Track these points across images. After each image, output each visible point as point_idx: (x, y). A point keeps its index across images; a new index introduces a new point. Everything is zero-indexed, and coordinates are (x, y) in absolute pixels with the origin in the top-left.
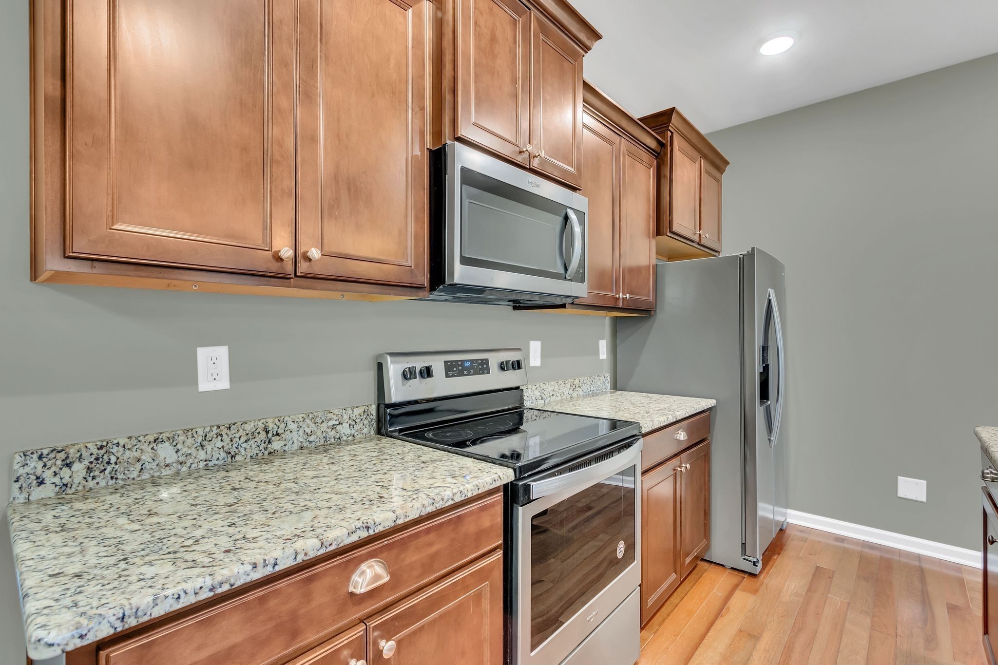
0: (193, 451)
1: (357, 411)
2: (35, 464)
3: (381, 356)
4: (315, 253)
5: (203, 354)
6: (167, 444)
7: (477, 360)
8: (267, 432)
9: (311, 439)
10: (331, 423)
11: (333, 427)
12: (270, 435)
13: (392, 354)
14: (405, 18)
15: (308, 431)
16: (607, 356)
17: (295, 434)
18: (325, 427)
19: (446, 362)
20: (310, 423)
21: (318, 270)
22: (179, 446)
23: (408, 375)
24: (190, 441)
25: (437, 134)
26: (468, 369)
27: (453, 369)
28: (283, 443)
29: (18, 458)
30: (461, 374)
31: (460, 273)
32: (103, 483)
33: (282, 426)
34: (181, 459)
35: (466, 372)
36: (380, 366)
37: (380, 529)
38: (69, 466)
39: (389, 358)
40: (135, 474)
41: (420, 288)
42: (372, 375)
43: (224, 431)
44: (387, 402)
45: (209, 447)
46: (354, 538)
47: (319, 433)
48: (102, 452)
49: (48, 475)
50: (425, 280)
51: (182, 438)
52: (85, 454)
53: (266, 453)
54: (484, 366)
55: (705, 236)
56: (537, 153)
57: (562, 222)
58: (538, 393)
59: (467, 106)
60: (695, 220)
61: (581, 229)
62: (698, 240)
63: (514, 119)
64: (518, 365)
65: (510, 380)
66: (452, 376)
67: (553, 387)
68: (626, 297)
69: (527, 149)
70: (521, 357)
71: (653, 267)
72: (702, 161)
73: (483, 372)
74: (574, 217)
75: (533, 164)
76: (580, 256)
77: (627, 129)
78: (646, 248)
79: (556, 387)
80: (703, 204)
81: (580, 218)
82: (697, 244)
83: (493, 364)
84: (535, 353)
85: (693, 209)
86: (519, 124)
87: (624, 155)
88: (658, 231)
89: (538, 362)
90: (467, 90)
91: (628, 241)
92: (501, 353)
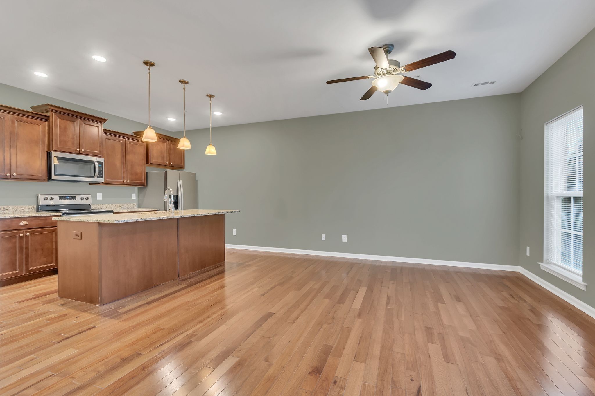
1: (30, 207)
3: (38, 194)
4: (15, 174)
7: (71, 197)
8: (4, 209)
9: (17, 211)
10: (22, 208)
11: (23, 209)
12: (5, 209)
13: (40, 194)
14: (39, 127)
15: (16, 209)
16: (136, 198)
17: (12, 210)
19: (59, 197)
20: (16, 208)
21: (16, 177)
23: (46, 199)
25: (49, 149)
27: (61, 198)
30: (65, 199)
31: (54, 177)
33: (8, 208)
35: (67, 199)
36: (37, 197)
39: (40, 195)
41: (44, 180)
42: (35, 199)
44: (39, 205)
47: (19, 210)
50: (44, 178)
53: (4, 213)
54: (74, 198)
55: (172, 164)
56: (82, 150)
57: (93, 165)
58: (99, 207)
59: (56, 143)
60: (165, 159)
61: (101, 166)
62: (168, 165)
63: (73, 144)
64: (88, 198)
65: (84, 202)
66: (62, 200)
67: (107, 206)
68: (128, 181)
69: (78, 150)
70: (89, 196)
71: (144, 173)
72: (170, 142)
73: (73, 200)
74: (96, 163)
75: (81, 152)
76: (99, 172)
77: (128, 137)
78: (140, 168)
79: (108, 206)
80: (171, 154)
81: (100, 163)
82: (168, 166)
83: (78, 198)
84: (99, 196)
85: (164, 156)
86: (75, 144)
87: (127, 144)
88: (147, 163)
89: (101, 199)
90: (56, 140)
91: (129, 167)
92: (81, 195)
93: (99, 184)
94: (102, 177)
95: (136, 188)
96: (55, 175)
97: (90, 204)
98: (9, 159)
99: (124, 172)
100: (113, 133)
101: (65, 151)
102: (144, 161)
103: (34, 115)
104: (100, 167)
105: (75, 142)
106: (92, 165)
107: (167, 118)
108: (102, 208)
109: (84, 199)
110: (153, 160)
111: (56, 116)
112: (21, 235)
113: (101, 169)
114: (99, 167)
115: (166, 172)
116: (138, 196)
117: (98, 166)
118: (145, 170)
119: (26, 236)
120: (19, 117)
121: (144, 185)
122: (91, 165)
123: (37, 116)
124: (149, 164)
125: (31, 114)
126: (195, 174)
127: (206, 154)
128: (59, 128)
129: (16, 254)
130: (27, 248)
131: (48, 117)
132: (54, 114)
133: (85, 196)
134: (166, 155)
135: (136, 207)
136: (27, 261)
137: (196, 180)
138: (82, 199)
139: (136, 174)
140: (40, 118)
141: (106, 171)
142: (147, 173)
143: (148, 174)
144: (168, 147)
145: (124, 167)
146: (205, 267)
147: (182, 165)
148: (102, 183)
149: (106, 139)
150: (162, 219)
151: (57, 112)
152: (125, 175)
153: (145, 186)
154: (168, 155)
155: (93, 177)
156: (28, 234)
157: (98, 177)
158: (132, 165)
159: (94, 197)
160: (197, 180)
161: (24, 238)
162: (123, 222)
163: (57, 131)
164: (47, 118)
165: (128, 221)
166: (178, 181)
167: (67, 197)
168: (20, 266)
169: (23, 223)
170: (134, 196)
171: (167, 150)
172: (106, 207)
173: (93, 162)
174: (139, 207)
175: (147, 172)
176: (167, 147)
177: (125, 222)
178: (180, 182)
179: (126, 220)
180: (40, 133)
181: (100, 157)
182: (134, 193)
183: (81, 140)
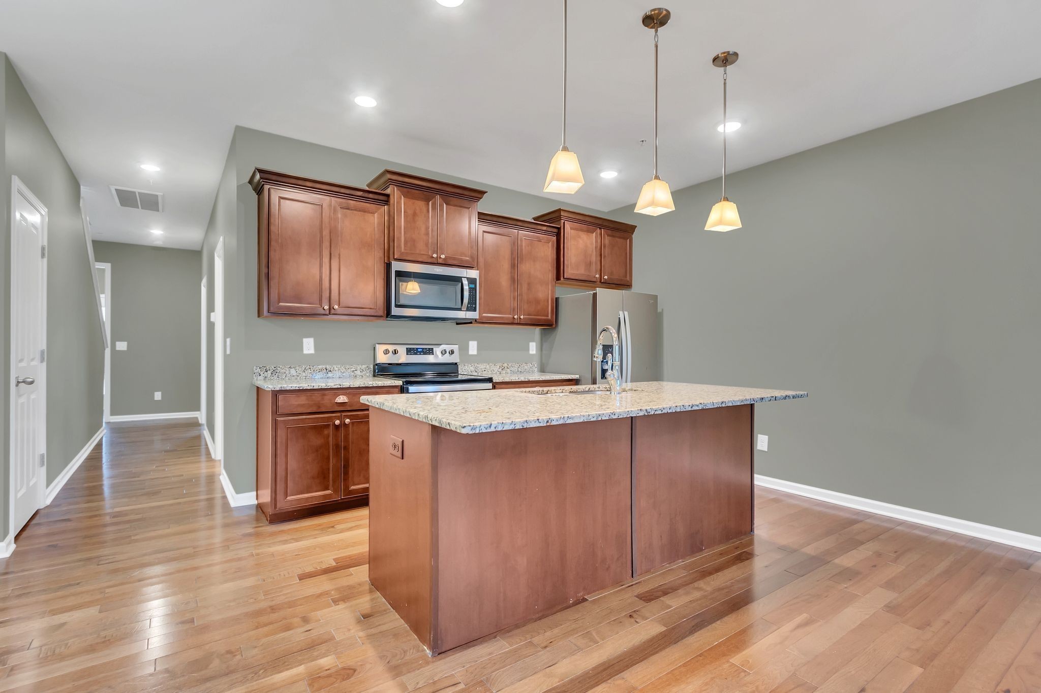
0: (301, 372)
1: (364, 366)
2: (259, 370)
3: (374, 344)
4: (337, 306)
5: (305, 341)
6: (293, 369)
7: (426, 349)
9: (344, 374)
10: (352, 370)
11: (353, 371)
12: (328, 371)
13: (378, 344)
14: (375, 217)
16: (536, 352)
17: (337, 371)
18: (349, 371)
19: (407, 348)
21: (338, 312)
22: (297, 370)
23: (386, 352)
24: (300, 369)
25: (388, 257)
26: (419, 352)
27: (409, 351)
28: (332, 375)
29: (255, 367)
30: (416, 354)
31: (395, 311)
32: (275, 378)
34: (298, 375)
35: (418, 353)
36: (374, 348)
37: (344, 387)
38: (267, 371)
39: (377, 345)
40: (284, 377)
41: (381, 316)
42: (371, 353)
43: (312, 367)
44: (377, 363)
45: (306, 372)
46: (336, 387)
48: (275, 369)
49: (261, 373)
50: (381, 313)
51: (298, 368)
52: (271, 369)
54: (430, 352)
55: (606, 277)
56: (442, 256)
57: (460, 284)
58: (472, 369)
59: (399, 246)
60: (593, 267)
61: (473, 286)
62: (599, 281)
63: (427, 245)
64: (452, 352)
65: (447, 359)
66: (411, 354)
67: (485, 367)
68: (522, 317)
69: (435, 256)
70: (455, 348)
71: (552, 300)
72: (602, 230)
73: (429, 354)
74: (465, 282)
75: (440, 261)
76: (469, 299)
77: (524, 225)
78: (545, 291)
79: (488, 366)
80: (605, 257)
81: (472, 281)
82: (598, 283)
83: (438, 350)
84: (473, 348)
85: (590, 262)
86: (430, 246)
87: (521, 240)
88: (558, 278)
89: (475, 352)
90: (399, 239)
91: (525, 287)
92: (442, 346)
93: (471, 323)
94: (475, 310)
95: (537, 330)
96: (397, 306)
97: (456, 364)
98: (328, 278)
99: (514, 298)
100: (495, 219)
101: (414, 259)
102: (551, 275)
103: (366, 195)
104: (473, 288)
105: (430, 241)
106: (458, 284)
107: (600, 171)
108: (476, 372)
109: (446, 352)
110: (570, 271)
111: (398, 192)
112: (337, 422)
113: (473, 291)
114: (470, 288)
115: (595, 295)
116: (541, 348)
117: (468, 287)
118: (553, 292)
119: (345, 424)
120: (344, 201)
121: (551, 325)
122: (456, 285)
123: (371, 196)
124: (562, 279)
125: (360, 193)
126: (656, 296)
127: (706, 229)
128: (404, 214)
129: (328, 458)
130: (346, 448)
131: (388, 196)
132: (395, 188)
133: (448, 348)
134: (594, 258)
135: (536, 370)
136: (346, 473)
137: (659, 310)
138: (444, 352)
139: (537, 301)
140: (374, 199)
141: (483, 296)
142: (557, 299)
143: (560, 301)
144: (599, 241)
145: (514, 288)
146: (701, 550)
147: (628, 279)
148: (476, 321)
149: (484, 232)
150: (594, 419)
151: (401, 185)
152: (516, 305)
153: (554, 326)
154: (599, 258)
155: (460, 309)
156: (347, 421)
157: (468, 309)
158: (529, 284)
159: (464, 349)
160: (661, 311)
161: (343, 429)
162: (484, 431)
163: (401, 222)
164: (385, 199)
165: (500, 429)
166: (621, 313)
167: (419, 350)
168: (334, 481)
169: (342, 399)
170: (533, 348)
171: (596, 247)
172: (483, 370)
173: (458, 280)
174: (542, 370)
175: (559, 298)
176: (596, 242)
177: (493, 429)
178: (624, 315)
179: (494, 423)
180: (376, 229)
181: (471, 268)
182: (533, 341)
183: (440, 236)
